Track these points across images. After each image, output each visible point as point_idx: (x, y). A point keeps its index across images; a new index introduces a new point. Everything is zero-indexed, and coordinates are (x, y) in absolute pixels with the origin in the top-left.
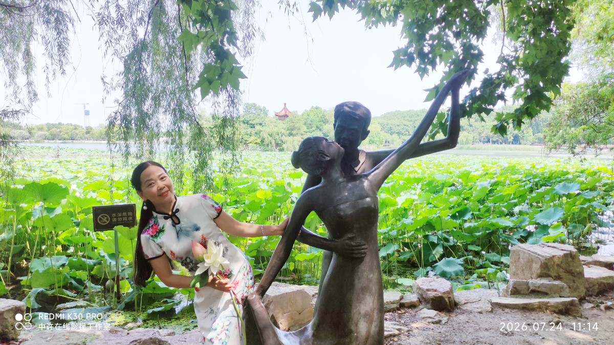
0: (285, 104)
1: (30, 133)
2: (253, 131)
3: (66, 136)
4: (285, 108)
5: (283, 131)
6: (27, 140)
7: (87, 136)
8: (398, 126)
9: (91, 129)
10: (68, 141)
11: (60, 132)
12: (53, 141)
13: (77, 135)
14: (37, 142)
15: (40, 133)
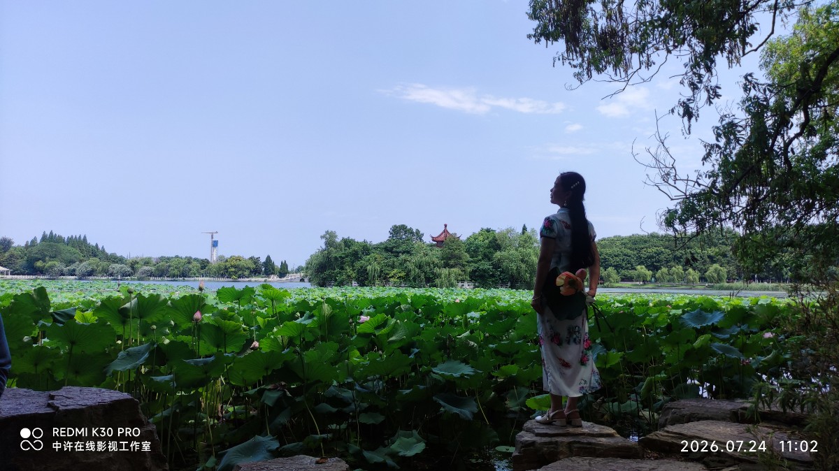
0: (446, 226)
1: (132, 267)
2: (397, 261)
3: (176, 272)
4: (445, 231)
5: (437, 261)
6: (128, 277)
7: (202, 271)
8: (616, 256)
9: (208, 262)
10: (179, 278)
11: (169, 266)
12: (160, 279)
13: (190, 270)
14: (140, 279)
15: (146, 268)
